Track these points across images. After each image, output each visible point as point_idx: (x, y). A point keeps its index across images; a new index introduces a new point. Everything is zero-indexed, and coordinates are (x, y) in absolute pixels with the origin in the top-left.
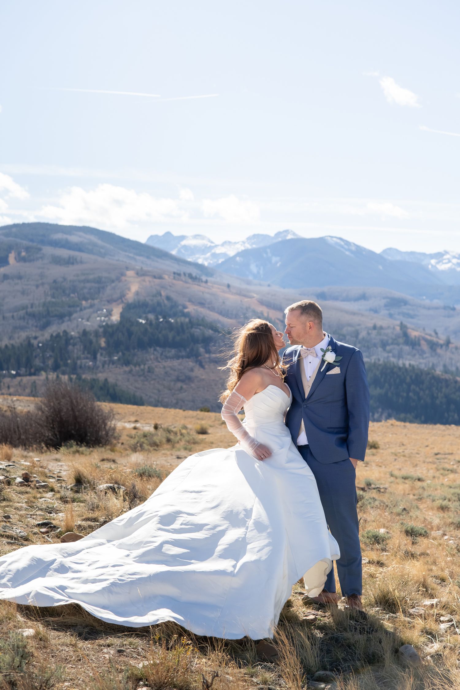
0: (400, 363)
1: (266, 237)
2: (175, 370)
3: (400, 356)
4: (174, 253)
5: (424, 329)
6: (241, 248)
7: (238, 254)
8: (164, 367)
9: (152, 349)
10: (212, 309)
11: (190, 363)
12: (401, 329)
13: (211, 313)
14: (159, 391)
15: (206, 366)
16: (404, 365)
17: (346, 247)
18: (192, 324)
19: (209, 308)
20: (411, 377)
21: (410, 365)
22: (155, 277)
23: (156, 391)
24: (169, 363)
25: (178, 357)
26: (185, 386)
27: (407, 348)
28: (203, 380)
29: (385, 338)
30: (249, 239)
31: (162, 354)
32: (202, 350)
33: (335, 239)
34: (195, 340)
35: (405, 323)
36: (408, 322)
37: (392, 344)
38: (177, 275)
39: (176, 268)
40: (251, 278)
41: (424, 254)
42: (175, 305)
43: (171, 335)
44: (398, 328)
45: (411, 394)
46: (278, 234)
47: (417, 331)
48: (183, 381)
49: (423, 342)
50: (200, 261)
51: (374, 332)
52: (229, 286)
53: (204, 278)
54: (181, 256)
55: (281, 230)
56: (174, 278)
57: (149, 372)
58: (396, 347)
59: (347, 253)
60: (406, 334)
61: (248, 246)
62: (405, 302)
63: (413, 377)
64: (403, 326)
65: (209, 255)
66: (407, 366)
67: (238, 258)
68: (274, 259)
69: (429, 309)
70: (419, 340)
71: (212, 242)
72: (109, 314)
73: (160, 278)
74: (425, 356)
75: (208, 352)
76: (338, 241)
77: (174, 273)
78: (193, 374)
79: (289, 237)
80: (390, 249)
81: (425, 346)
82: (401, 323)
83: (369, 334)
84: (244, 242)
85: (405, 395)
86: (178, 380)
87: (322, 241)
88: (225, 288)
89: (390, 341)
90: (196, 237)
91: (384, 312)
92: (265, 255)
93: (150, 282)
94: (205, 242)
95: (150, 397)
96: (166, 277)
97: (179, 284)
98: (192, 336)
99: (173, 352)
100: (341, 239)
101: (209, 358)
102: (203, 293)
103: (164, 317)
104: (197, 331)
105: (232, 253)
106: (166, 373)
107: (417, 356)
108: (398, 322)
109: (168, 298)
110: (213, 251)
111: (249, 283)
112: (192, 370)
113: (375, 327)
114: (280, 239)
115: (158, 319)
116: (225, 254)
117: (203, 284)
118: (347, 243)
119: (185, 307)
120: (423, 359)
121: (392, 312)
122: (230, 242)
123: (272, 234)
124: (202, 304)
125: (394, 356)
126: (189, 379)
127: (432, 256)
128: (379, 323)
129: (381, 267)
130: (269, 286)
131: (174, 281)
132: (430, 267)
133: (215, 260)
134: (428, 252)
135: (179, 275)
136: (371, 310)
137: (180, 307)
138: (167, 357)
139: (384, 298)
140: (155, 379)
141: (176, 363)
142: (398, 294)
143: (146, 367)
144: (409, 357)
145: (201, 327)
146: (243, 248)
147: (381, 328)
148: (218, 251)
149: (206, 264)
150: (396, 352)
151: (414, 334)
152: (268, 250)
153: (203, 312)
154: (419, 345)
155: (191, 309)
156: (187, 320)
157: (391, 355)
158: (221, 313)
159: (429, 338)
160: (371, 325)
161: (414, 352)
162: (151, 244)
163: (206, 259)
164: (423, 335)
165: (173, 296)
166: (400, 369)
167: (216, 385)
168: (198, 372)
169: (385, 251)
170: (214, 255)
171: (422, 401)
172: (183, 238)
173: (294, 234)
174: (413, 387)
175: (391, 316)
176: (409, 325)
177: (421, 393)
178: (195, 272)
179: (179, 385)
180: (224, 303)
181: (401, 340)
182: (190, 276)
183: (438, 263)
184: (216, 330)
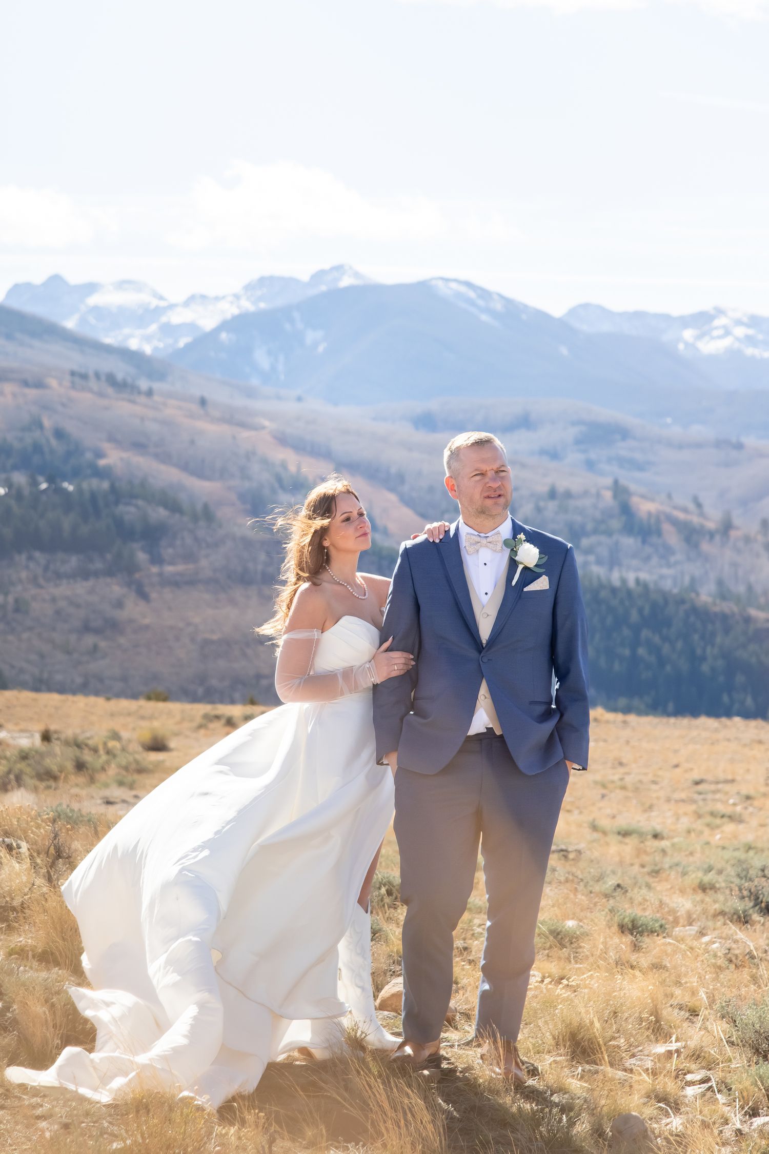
0: (615, 577)
1: (287, 283)
2: (78, 606)
3: (613, 562)
4: (70, 324)
5: (669, 496)
6: (230, 310)
7: (225, 326)
8: (54, 600)
9: (24, 557)
10: (165, 457)
11: (116, 588)
12: (615, 496)
13: (163, 467)
14: (42, 656)
15: (154, 595)
16: (624, 581)
17: (481, 303)
18: (117, 495)
19: (157, 456)
20: (641, 611)
21: (638, 581)
22: (26, 384)
23: (34, 657)
24: (63, 590)
25: (85, 575)
26: (103, 644)
27: (629, 542)
28: (147, 627)
29: (578, 519)
30: (248, 287)
31: (46, 569)
32: (142, 557)
33: (454, 285)
34: (125, 532)
35: (623, 482)
36: (629, 481)
37: (595, 531)
38: (79, 377)
39: (75, 360)
40: (255, 381)
41: (667, 318)
42: (75, 450)
43: (67, 523)
44: (608, 495)
45: (641, 651)
46: (318, 276)
47: (652, 500)
48: (97, 631)
49: (667, 527)
50: (134, 344)
51: (552, 506)
52: (203, 402)
53: (144, 384)
54: (89, 332)
55: (327, 267)
56: (73, 386)
57: (17, 610)
58: (603, 539)
59: (484, 317)
60: (626, 510)
61: (247, 306)
62: (624, 433)
63: (647, 611)
64: (619, 490)
65: (154, 327)
66: (631, 584)
67: (224, 336)
68: (311, 336)
69: (681, 446)
70: (658, 521)
71: (161, 298)
73: (39, 384)
74: (672, 559)
75: (157, 560)
76: (463, 289)
77: (73, 374)
78: (122, 615)
79: (346, 281)
80: (586, 306)
81: (672, 537)
82: (616, 482)
83: (539, 510)
84: (237, 297)
85: (627, 652)
86: (87, 628)
87: (423, 288)
88: (195, 408)
89: (590, 526)
90: (122, 285)
91: (574, 457)
92: (288, 327)
93: (14, 395)
94: (144, 298)
95: (22, 671)
96: (53, 383)
97: (85, 399)
98: (119, 523)
99: (74, 561)
100: (468, 284)
101: (161, 575)
102: (142, 419)
103: (50, 480)
104: (129, 512)
105: (208, 323)
106: (58, 612)
107: (655, 560)
108: (609, 481)
109: (59, 434)
110: (164, 319)
111: (251, 393)
112: (119, 604)
113: (553, 494)
114: (324, 288)
115: (35, 484)
116: (191, 327)
117: (143, 399)
118: (484, 294)
119: (99, 454)
120: (669, 566)
121: (593, 455)
122: (203, 297)
123: (305, 277)
124: (139, 446)
125: (599, 562)
126: (113, 627)
127: (686, 321)
128: (563, 484)
129: (564, 351)
130: (299, 399)
131: (73, 394)
132: (681, 346)
133: (170, 341)
134: (675, 312)
135: (84, 377)
136: (543, 452)
137: (89, 456)
138: (59, 576)
139: (574, 424)
140: (30, 629)
141: (80, 588)
142: (605, 413)
143: (11, 599)
144: (635, 562)
145: (140, 502)
146: (235, 311)
147: (568, 495)
148: (177, 318)
149: (148, 350)
150: (604, 552)
151: (645, 507)
152: (296, 315)
153: (143, 464)
154: (659, 533)
155: (113, 458)
156: (106, 485)
157: (591, 558)
158: (185, 467)
159: (681, 516)
160: (542, 488)
161: (648, 550)
162: (15, 304)
163: (148, 339)
164: (668, 509)
165: (71, 427)
166: (614, 591)
167: (177, 639)
168: (134, 609)
169: (573, 312)
170: (167, 329)
171: (668, 668)
172: (91, 288)
173: (357, 275)
174: (645, 633)
175: (590, 465)
176: (633, 487)
177: (666, 649)
178: (121, 371)
179: (90, 640)
180: (192, 442)
181: (616, 524)
182: (111, 380)
183: (700, 337)
184: (174, 507)
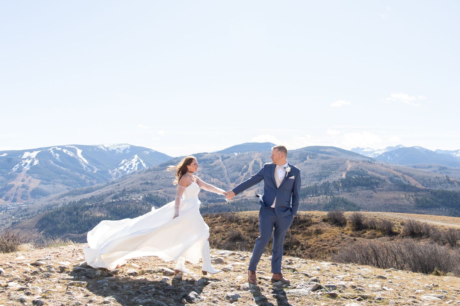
0: (448, 190)
1: (392, 147)
2: (366, 194)
3: (447, 187)
4: (360, 154)
5: (455, 178)
6: (384, 152)
7: (383, 154)
8: (363, 193)
9: (358, 187)
10: (377, 173)
11: (371, 191)
12: (446, 178)
13: (377, 174)
14: (361, 201)
15: (377, 192)
16: (450, 191)
17: (422, 149)
18: (371, 178)
19: (376, 172)
20: (453, 195)
21: (452, 191)
22: (356, 162)
23: (360, 201)
24: (364, 191)
25: (367, 189)
26: (370, 199)
27: (449, 185)
28: (377, 197)
29: (441, 181)
30: (386, 148)
31: (361, 188)
32: (375, 187)
33: (417, 147)
34: (373, 183)
35: (447, 176)
36: (448, 175)
37: (444, 183)
38: (364, 161)
39: (362, 159)
40: (388, 161)
41: (451, 151)
42: (364, 172)
43: (364, 182)
44: (445, 177)
45: (453, 201)
46: (397, 146)
47: (453, 178)
48: (369, 198)
49: (455, 182)
50: (370, 156)
51: (437, 179)
52: (382, 165)
53: (373, 163)
54: (363, 155)
55: (398, 145)
56: (363, 162)
57: (357, 194)
58: (445, 184)
59: (423, 152)
60: (448, 180)
61: (386, 151)
62: (446, 168)
63: (454, 195)
64: (447, 177)
65: (373, 154)
66: (451, 191)
67: (383, 155)
68: (396, 155)
69: (455, 170)
70: (454, 181)
71: (373, 150)
72: (342, 175)
73: (358, 162)
74: (456, 187)
75: (378, 187)
76: (419, 148)
77: (363, 161)
78: (372, 195)
79: (401, 147)
80: (438, 150)
81: (456, 184)
82: (446, 176)
83: (434, 180)
84: (385, 150)
85: (451, 201)
86: (368, 197)
87: (413, 148)
88: (381, 165)
89: (443, 182)
90: (368, 148)
91: (438, 172)
92: (393, 154)
93: (355, 164)
94: (371, 150)
95: (358, 203)
96: (360, 162)
97: (365, 164)
98: (372, 182)
99: (365, 187)
100: (420, 147)
101: (378, 189)
102: (373, 167)
103: (361, 176)
104: (373, 180)
105: (381, 153)
106: (363, 195)
107: (453, 187)
108: (445, 176)
109: (361, 169)
110: (374, 153)
111: (388, 163)
112: (372, 194)
113: (436, 177)
114: (398, 148)
115: (359, 176)
116: (378, 154)
117: (373, 164)
118: (422, 148)
119: (367, 172)
120: (456, 188)
121: (441, 172)
122: (380, 150)
123: (395, 147)
124: (373, 171)
125: (445, 188)
126: (371, 197)
127: (454, 152)
128: (438, 176)
129: (435, 156)
130: (395, 164)
131: (363, 164)
132: (453, 155)
133: (375, 156)
134: (452, 150)
135: (365, 161)
136: (433, 171)
137: (366, 172)
138: (363, 190)
139: (438, 167)
140: (359, 197)
141: (366, 191)
142: (443, 166)
143: (356, 193)
144: (450, 188)
145: (375, 179)
146: (385, 152)
147: (439, 177)
148: (376, 153)
149: (372, 157)
150: (445, 186)
151: (451, 179)
152: (394, 152)
153: (374, 174)
154: (454, 183)
155: (369, 173)
156: (369, 177)
157: (443, 187)
158: (380, 174)
159: (457, 181)
160: (435, 177)
161: (452, 186)
162: (352, 151)
163: (372, 156)
164: (455, 180)
165: (363, 168)
166: (448, 192)
167: (381, 199)
168: (374, 194)
169: (436, 150)
170: (375, 154)
171: (458, 204)
172: (363, 149)
173: (403, 146)
174: (454, 198)
175: (441, 173)
176: (449, 176)
177: (457, 201)
178: (370, 160)
179: (368, 199)
180: (381, 170)
181: (447, 182)
182: (368, 162)
183: (456, 154)
184: (380, 180)
